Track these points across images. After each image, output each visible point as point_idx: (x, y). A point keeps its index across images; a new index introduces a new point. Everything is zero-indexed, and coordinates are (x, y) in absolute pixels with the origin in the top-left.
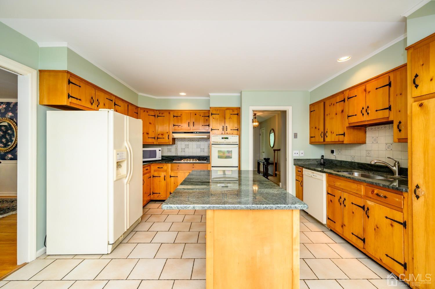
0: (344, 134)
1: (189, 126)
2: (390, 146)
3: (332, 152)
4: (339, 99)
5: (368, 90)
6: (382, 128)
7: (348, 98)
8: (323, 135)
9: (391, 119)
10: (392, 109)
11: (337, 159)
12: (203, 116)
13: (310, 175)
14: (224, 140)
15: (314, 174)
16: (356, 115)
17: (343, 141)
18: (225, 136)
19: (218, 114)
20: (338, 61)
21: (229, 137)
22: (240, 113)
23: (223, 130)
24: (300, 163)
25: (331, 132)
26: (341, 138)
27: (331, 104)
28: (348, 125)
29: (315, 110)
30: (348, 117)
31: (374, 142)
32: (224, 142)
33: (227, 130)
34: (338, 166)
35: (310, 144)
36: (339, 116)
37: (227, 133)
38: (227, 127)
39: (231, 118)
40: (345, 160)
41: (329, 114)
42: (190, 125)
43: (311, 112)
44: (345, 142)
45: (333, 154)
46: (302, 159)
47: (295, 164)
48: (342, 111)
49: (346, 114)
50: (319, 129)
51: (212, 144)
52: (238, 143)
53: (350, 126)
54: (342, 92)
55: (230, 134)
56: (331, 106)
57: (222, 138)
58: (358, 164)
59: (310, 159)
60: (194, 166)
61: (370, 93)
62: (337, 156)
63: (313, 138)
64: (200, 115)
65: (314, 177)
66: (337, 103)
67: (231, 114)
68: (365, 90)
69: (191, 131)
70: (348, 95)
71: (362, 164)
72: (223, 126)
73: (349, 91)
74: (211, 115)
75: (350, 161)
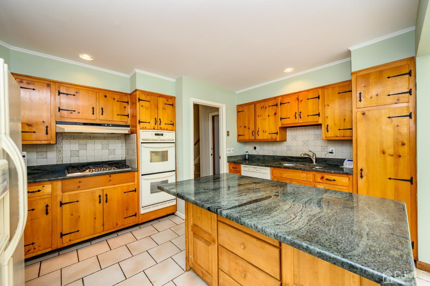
0: (277, 133)
1: (93, 114)
2: (306, 142)
3: (255, 148)
4: (271, 103)
5: (300, 99)
6: (299, 129)
7: (281, 104)
8: (254, 134)
9: (320, 122)
10: (321, 115)
11: (259, 154)
12: (118, 101)
13: (252, 171)
14: (157, 137)
15: (257, 169)
16: (289, 118)
17: (276, 139)
18: (159, 132)
19: (149, 101)
20: (284, 71)
21: (164, 134)
22: (175, 104)
23: (156, 124)
24: (232, 160)
25: (264, 131)
26: (274, 136)
27: (263, 107)
28: (280, 126)
29: (243, 111)
30: (281, 119)
31: (293, 140)
32: (158, 140)
33: (160, 124)
34: (261, 160)
35: (237, 141)
36: (272, 117)
37: (161, 128)
38: (160, 119)
39: (165, 109)
40: (267, 155)
41: (261, 115)
42: (95, 113)
43: (239, 112)
44: (278, 140)
45: (256, 150)
46: (233, 156)
47: (228, 162)
48: (275, 114)
49: (279, 116)
50: (249, 128)
51: (142, 143)
52: (174, 141)
53: (283, 126)
54: (275, 98)
55: (164, 129)
56: (263, 108)
57: (156, 134)
58: (280, 157)
59: (238, 156)
60: (111, 178)
61: (302, 102)
62: (259, 151)
63: (241, 136)
64: (114, 99)
65: (257, 171)
66: (269, 106)
67: (165, 104)
68: (298, 99)
69: (98, 122)
70: (281, 101)
71: (284, 157)
72: (156, 119)
73: (282, 98)
74: (137, 100)
75: (272, 155)
